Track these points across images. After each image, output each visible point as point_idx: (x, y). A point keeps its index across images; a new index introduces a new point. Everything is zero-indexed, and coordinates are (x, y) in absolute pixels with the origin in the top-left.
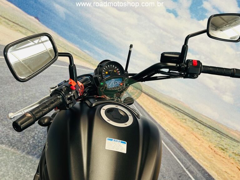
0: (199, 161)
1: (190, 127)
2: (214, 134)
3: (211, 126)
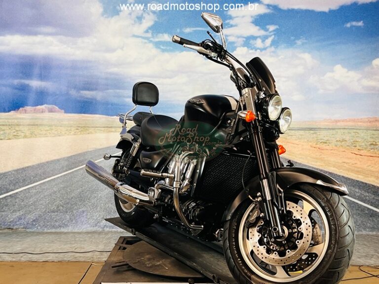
2: (308, 133)
3: (300, 128)
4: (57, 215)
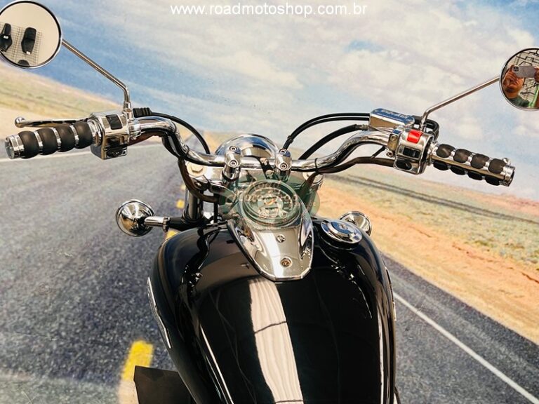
0: (439, 283)
1: (403, 215)
2: (459, 216)
3: (446, 200)
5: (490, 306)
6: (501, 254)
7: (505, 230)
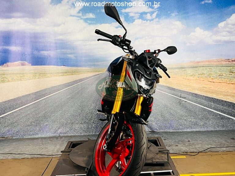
0: (184, 89)
4: (31, 128)
5: (202, 92)
6: (198, 77)
7: (196, 71)
